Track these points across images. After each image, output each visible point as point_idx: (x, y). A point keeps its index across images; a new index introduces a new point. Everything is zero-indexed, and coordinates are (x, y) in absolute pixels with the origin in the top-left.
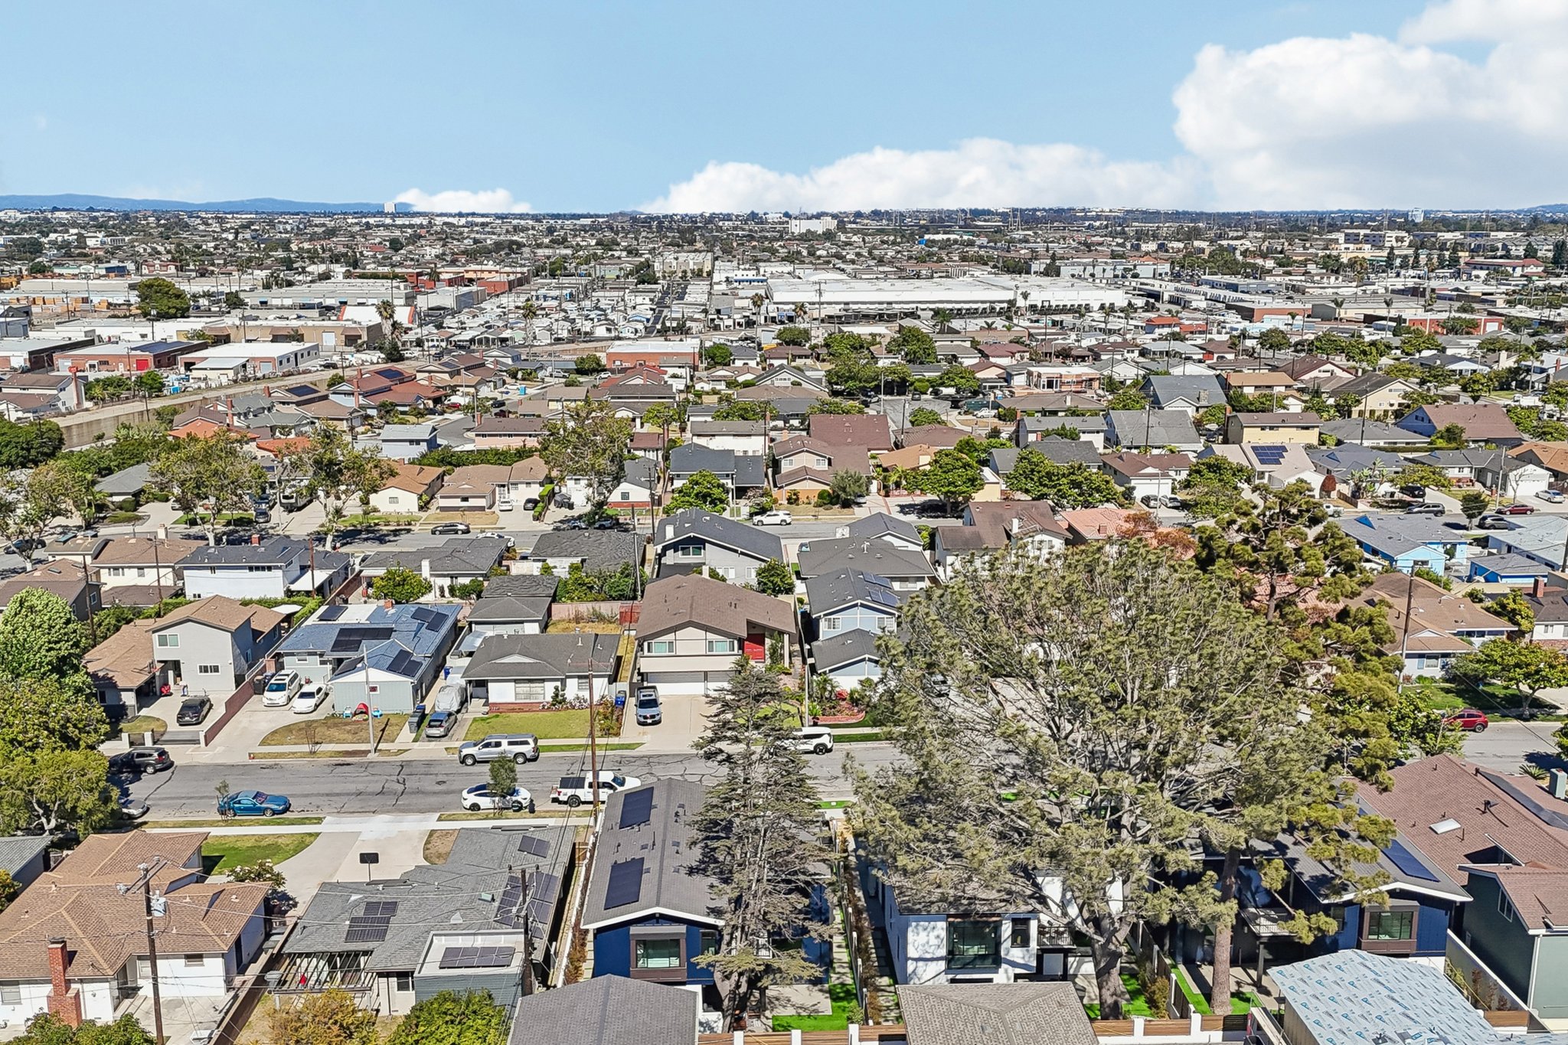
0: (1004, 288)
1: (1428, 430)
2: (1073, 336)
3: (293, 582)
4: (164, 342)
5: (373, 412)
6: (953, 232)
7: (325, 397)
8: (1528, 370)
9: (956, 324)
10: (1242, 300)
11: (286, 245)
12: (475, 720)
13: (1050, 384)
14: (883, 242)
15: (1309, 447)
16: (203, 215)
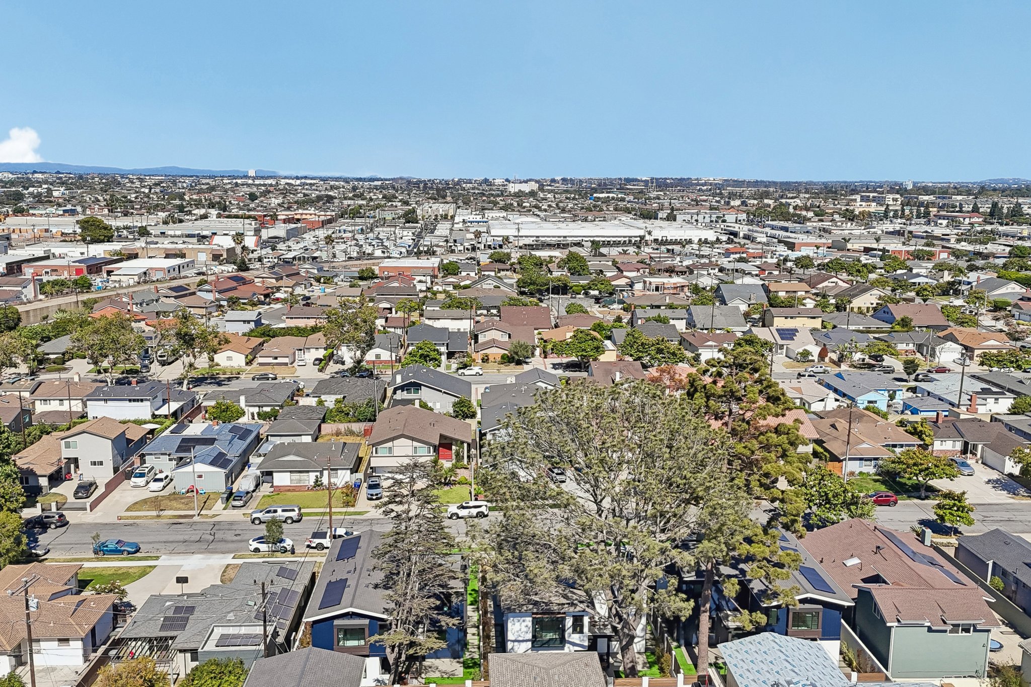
0: (638, 228)
1: (890, 320)
2: (678, 259)
3: (157, 410)
4: (94, 258)
5: (224, 303)
6: (613, 192)
7: (194, 293)
8: (960, 283)
9: (604, 250)
10: (789, 237)
11: (181, 197)
12: (264, 496)
13: (657, 289)
14: (567, 198)
15: (813, 331)
16: (131, 177)
